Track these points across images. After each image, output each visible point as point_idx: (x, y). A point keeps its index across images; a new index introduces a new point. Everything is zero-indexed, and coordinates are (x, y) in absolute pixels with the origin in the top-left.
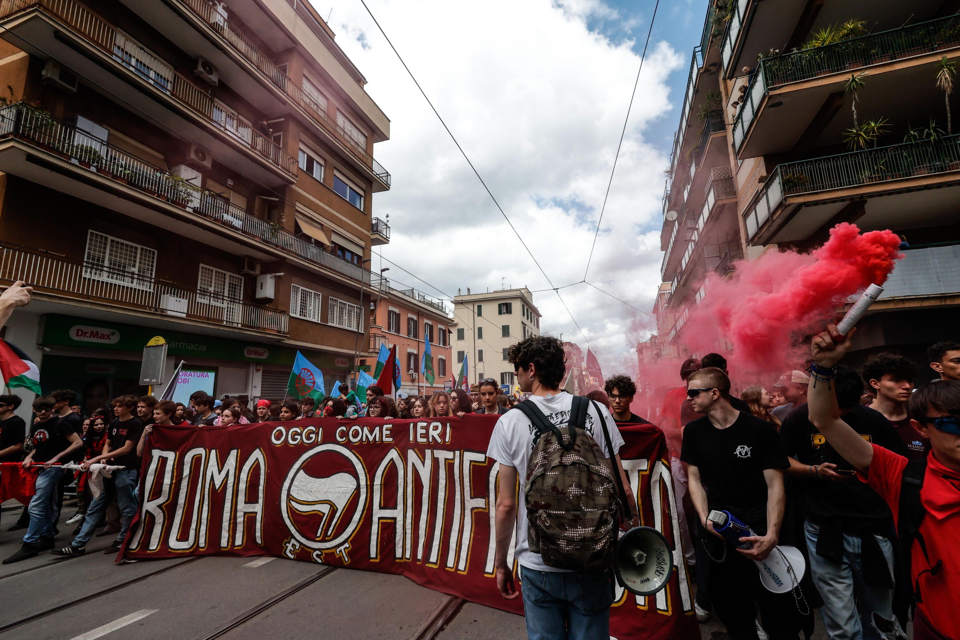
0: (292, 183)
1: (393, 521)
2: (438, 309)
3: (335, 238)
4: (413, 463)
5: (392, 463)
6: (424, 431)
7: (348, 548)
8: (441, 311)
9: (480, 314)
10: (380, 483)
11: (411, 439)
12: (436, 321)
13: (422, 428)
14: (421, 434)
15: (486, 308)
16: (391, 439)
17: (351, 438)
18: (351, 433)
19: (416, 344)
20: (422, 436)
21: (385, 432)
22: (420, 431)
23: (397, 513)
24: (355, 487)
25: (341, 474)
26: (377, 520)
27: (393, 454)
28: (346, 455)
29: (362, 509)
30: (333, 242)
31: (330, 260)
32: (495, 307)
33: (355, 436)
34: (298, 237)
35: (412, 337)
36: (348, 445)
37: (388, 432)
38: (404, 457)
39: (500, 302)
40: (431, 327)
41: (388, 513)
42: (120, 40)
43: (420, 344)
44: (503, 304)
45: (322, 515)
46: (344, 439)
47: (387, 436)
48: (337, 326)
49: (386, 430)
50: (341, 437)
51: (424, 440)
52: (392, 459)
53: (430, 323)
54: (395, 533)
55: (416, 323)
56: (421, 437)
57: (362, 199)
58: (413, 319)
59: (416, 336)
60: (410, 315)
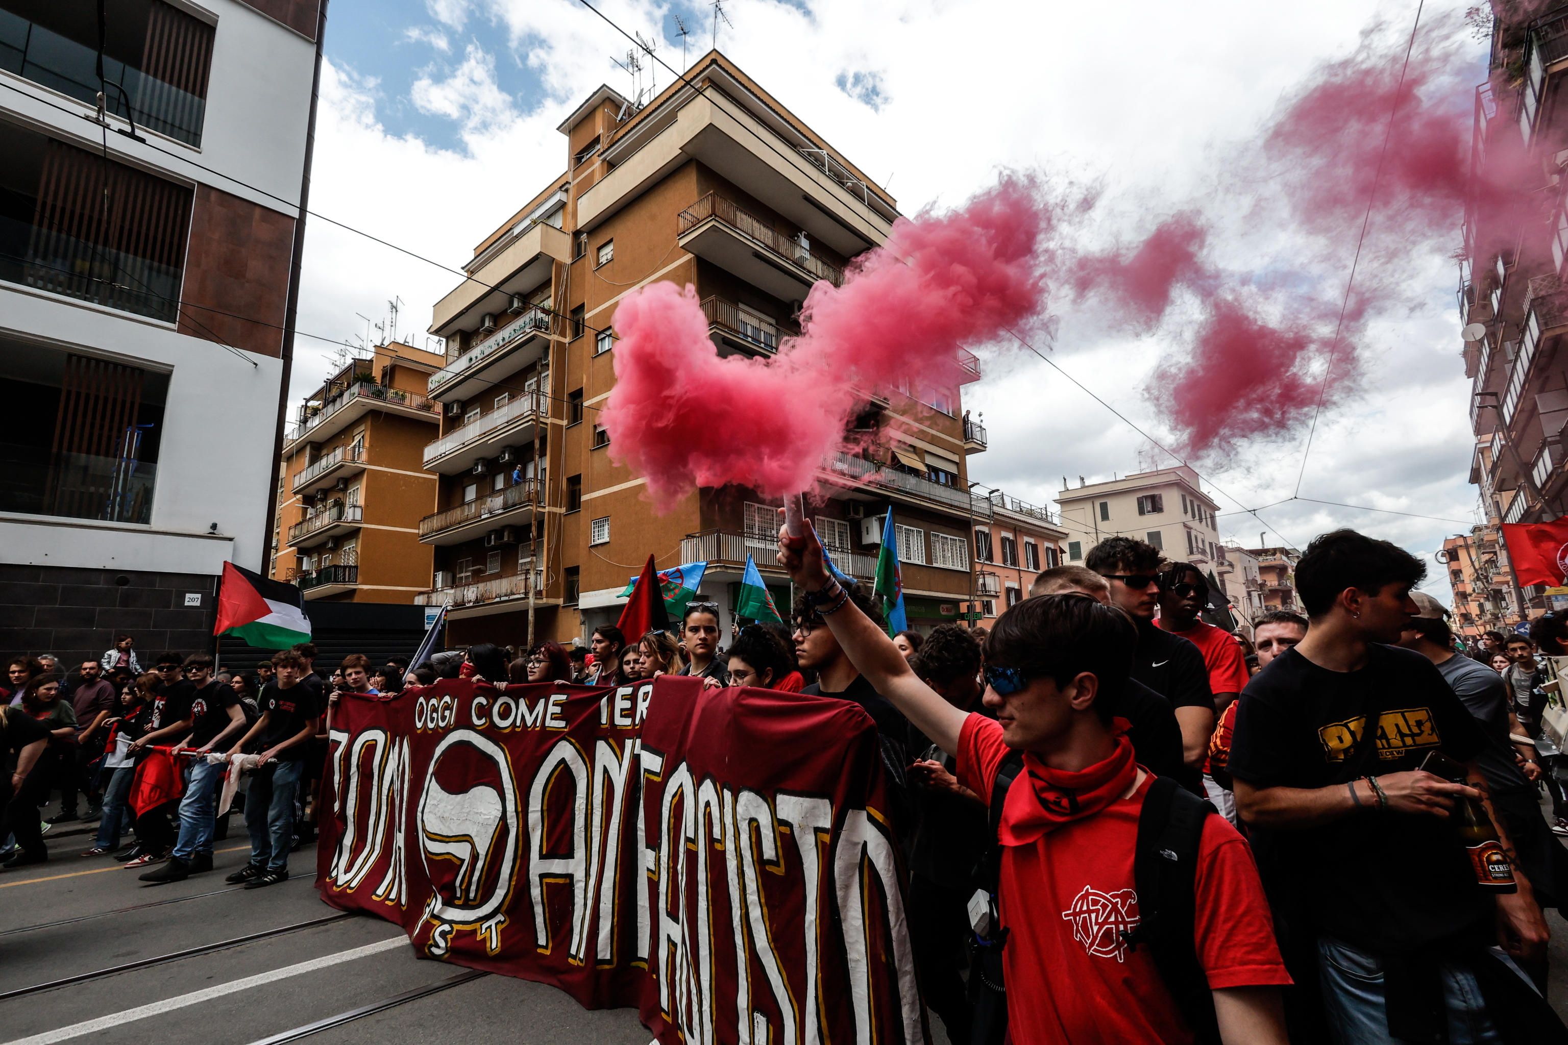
0: (885, 408)
1: (568, 881)
2: (1041, 519)
3: (929, 460)
4: (605, 767)
5: (563, 768)
6: (627, 704)
7: (502, 923)
8: (1046, 520)
9: (1105, 516)
10: (539, 808)
11: (604, 721)
12: (1041, 537)
13: (624, 698)
14: (622, 710)
15: (1113, 506)
16: (562, 724)
17: (496, 719)
18: (496, 709)
19: (1016, 574)
20: (625, 713)
21: (552, 709)
22: (621, 704)
23: (575, 866)
24: (499, 814)
25: (480, 788)
26: (538, 879)
27: (565, 751)
28: (489, 752)
29: (512, 858)
30: (927, 466)
31: (926, 488)
32: (1131, 503)
33: (504, 715)
34: (896, 469)
35: (1009, 566)
36: (491, 733)
37: (558, 710)
38: (588, 756)
39: (1140, 495)
40: (1035, 548)
41: (557, 866)
42: (742, 316)
43: (1022, 573)
44: (1146, 497)
45: (458, 863)
46: (483, 721)
47: (554, 717)
48: (942, 566)
49: (554, 705)
50: (479, 718)
51: (628, 721)
52: (563, 761)
53: (1032, 541)
54: (573, 905)
55: (1013, 544)
56: (622, 716)
57: (950, 401)
58: (1008, 539)
59: (1015, 562)
60: (1004, 534)
